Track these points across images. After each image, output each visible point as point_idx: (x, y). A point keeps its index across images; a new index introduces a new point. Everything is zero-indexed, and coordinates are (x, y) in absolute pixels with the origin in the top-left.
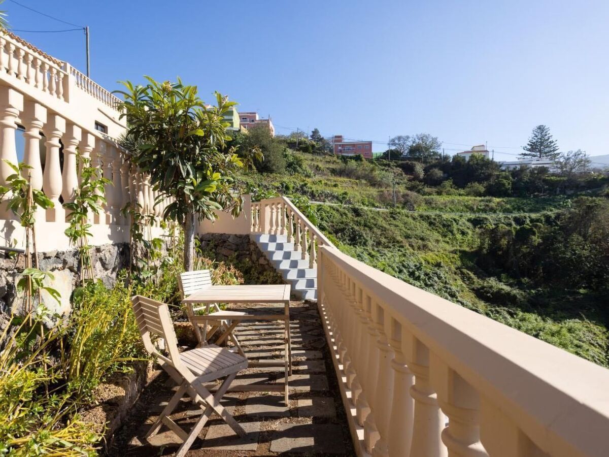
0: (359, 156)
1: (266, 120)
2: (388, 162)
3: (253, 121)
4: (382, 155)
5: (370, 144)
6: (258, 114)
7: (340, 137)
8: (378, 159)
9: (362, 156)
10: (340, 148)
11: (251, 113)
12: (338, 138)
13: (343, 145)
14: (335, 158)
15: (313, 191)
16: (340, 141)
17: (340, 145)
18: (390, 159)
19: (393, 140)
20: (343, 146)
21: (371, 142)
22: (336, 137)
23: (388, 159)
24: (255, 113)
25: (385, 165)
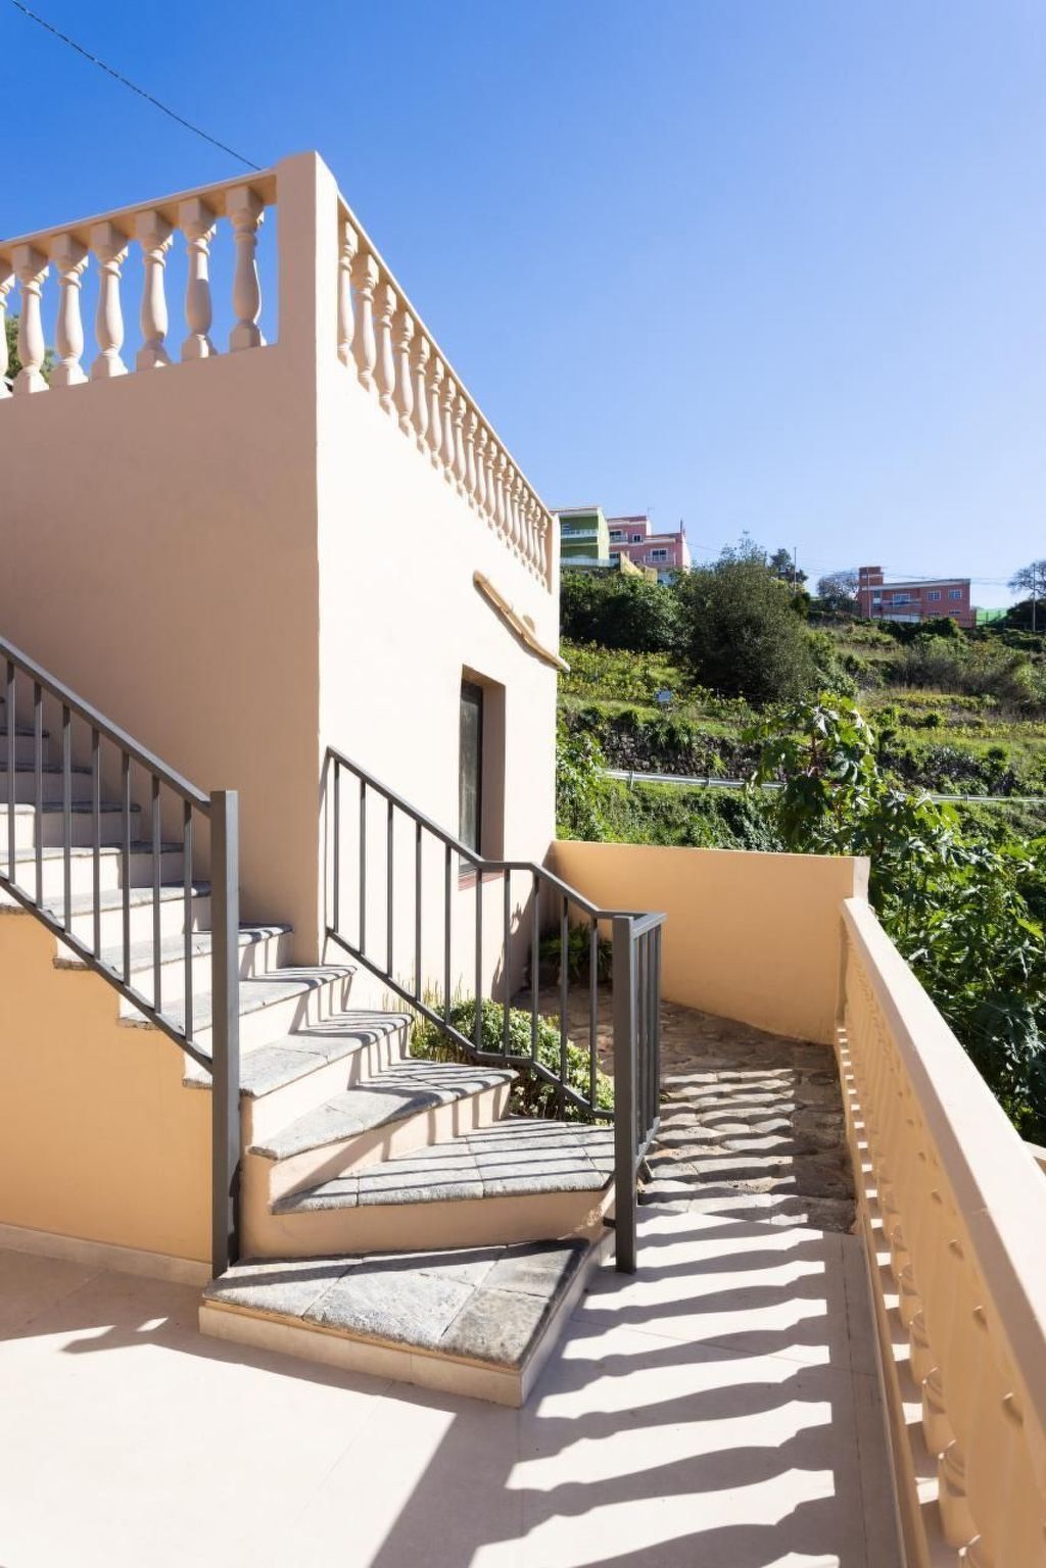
0: (946, 622)
1: (671, 536)
2: (1032, 638)
3: (637, 539)
4: (1004, 615)
5: (964, 586)
6: (652, 522)
7: (876, 570)
8: (998, 626)
9: (953, 620)
10: (877, 601)
11: (632, 519)
12: (870, 574)
13: (885, 592)
14: (875, 632)
15: (909, 754)
16: (879, 581)
17: (876, 594)
18: (1037, 629)
19: (1026, 574)
20: (886, 594)
21: (969, 580)
22: (863, 571)
23: (1030, 627)
24: (643, 518)
25: (1026, 646)
